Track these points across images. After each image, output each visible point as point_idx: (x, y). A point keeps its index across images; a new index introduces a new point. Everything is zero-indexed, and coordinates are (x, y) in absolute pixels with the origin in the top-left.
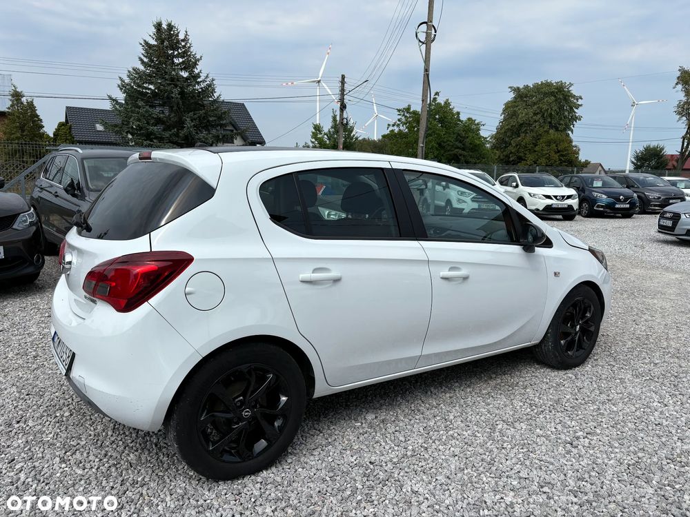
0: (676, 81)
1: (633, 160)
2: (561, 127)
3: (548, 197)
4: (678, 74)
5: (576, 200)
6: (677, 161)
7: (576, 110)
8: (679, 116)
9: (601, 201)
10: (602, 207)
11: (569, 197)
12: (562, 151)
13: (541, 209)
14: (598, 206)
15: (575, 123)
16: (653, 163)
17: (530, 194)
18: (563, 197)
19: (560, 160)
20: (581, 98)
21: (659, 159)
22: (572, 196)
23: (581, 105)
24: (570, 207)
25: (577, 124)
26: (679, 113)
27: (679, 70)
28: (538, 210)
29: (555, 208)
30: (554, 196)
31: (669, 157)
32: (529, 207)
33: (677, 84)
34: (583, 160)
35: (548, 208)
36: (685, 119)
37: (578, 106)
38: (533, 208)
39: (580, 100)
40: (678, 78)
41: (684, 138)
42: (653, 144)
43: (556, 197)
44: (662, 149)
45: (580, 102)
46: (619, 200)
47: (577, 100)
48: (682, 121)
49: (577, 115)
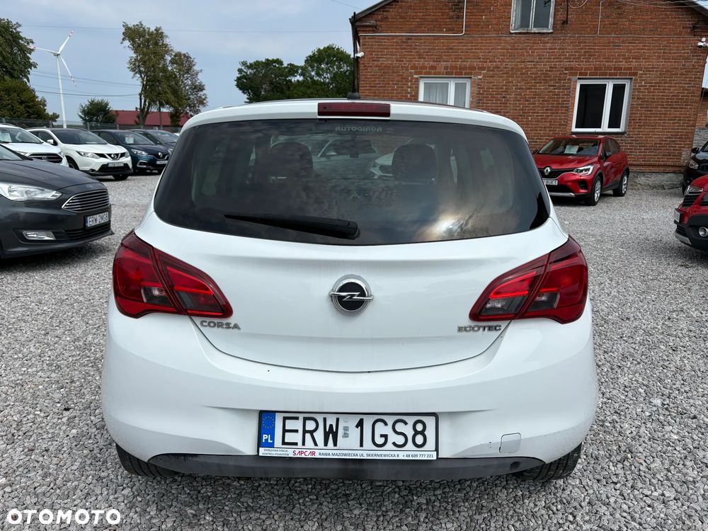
0: (122, 37)
1: (81, 114)
2: (16, 74)
3: (102, 155)
4: (123, 30)
5: (129, 158)
6: (138, 117)
7: (28, 55)
8: (133, 73)
9: (142, 158)
10: (144, 164)
11: (123, 155)
12: (28, 102)
13: (97, 170)
14: (141, 164)
15: (29, 69)
16: (100, 118)
17: (79, 153)
18: (117, 155)
19: (28, 112)
20: (32, 42)
21: (105, 114)
22: (124, 153)
23: (33, 50)
24: (126, 165)
25: (32, 71)
26: (133, 70)
27: (123, 26)
28: (93, 170)
29: (111, 167)
30: (108, 155)
31: (115, 113)
32: (80, 168)
33: (123, 39)
34: (51, 113)
35: (105, 169)
36: (139, 76)
37: (31, 51)
38: (88, 168)
39: (31, 44)
40: (124, 33)
41: (140, 95)
42: (98, 99)
43: (110, 155)
44: (107, 104)
45: (31, 46)
46: (158, 157)
47: (28, 43)
48: (136, 78)
49: (31, 61)
